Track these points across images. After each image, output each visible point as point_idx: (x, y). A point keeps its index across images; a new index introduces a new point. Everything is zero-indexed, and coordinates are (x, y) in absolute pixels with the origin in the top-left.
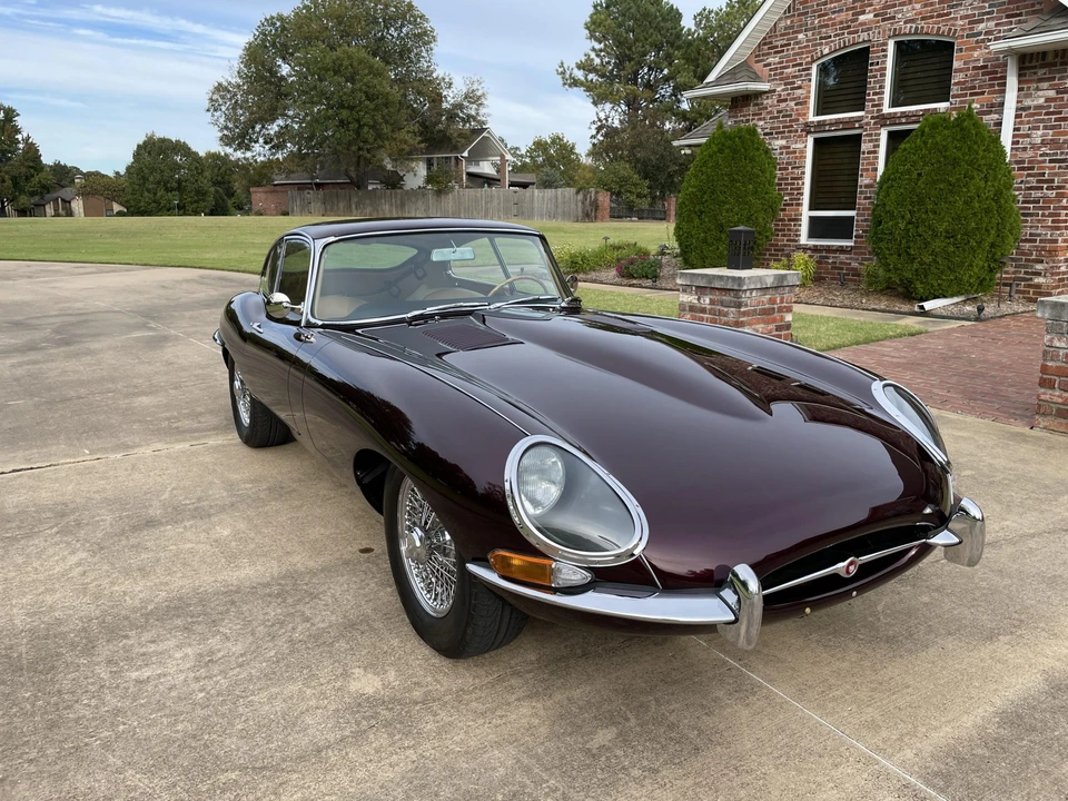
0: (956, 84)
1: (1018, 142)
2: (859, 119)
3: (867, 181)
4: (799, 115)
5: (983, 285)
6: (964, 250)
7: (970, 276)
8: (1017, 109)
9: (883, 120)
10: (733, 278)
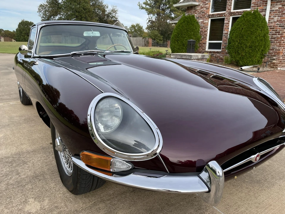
0: (253, 3)
1: (270, 21)
2: (224, 14)
3: (226, 32)
4: (207, 12)
5: (259, 62)
6: (254, 52)
7: (256, 60)
8: (270, 11)
9: (231, 14)
10: (189, 55)
